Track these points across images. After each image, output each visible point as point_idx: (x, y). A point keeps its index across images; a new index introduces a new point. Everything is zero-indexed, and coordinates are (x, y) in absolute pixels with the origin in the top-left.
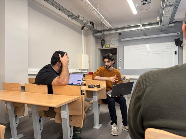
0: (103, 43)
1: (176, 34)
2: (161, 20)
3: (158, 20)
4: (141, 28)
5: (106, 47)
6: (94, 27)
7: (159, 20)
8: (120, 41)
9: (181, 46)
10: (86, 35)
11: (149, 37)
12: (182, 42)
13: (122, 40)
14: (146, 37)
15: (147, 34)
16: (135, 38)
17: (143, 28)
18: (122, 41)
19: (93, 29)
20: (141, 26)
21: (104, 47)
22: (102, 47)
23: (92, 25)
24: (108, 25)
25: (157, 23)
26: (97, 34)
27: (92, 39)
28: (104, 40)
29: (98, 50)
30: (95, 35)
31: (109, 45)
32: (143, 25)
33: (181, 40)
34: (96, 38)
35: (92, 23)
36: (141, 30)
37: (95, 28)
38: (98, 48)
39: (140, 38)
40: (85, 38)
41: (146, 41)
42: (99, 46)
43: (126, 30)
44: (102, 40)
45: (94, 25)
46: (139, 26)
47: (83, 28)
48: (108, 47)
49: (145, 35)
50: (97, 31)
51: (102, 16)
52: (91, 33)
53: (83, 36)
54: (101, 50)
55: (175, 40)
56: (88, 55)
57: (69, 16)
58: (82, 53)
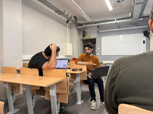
0: (84, 34)
1: (144, 27)
2: (132, 15)
5: (87, 37)
6: (76, 21)
7: (131, 15)
8: (98, 32)
9: (148, 37)
10: (70, 27)
11: (122, 29)
12: (149, 33)
13: (100, 31)
14: (120, 29)
15: (121, 27)
16: (111, 30)
17: (117, 22)
18: (100, 33)
19: (76, 22)
20: (116, 20)
21: (85, 37)
22: (84, 37)
23: (75, 19)
24: (89, 20)
25: (129, 18)
26: (79, 27)
27: (75, 31)
28: (85, 32)
29: (80, 40)
31: (89, 36)
32: (117, 20)
33: (149, 32)
34: (79, 30)
35: (75, 18)
36: (116, 23)
37: (78, 22)
38: (81, 39)
39: (115, 30)
40: (70, 30)
41: (120, 32)
42: (81, 37)
43: (103, 23)
45: (77, 19)
46: (114, 20)
47: (67, 22)
48: (88, 37)
50: (79, 24)
51: (83, 12)
52: (75, 26)
53: (68, 28)
54: (82, 40)
55: (143, 32)
56: (72, 44)
57: (56, 12)
58: (67, 43)
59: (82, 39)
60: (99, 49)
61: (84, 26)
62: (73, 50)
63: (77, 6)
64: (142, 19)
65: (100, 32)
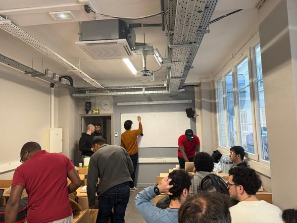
0: (88, 106)
1: (187, 101)
2: (168, 85)
3: (165, 85)
4: (143, 92)
5: (94, 112)
6: (72, 84)
8: (115, 105)
9: (193, 118)
10: (58, 95)
11: (155, 103)
12: (194, 112)
14: (151, 103)
15: (153, 99)
16: (137, 103)
17: (147, 92)
19: (71, 87)
20: (144, 90)
21: (90, 113)
22: (87, 113)
23: (70, 81)
24: (96, 85)
25: (164, 88)
26: (78, 95)
27: (69, 102)
28: (90, 103)
29: (79, 118)
30: (74, 95)
31: (99, 110)
32: (147, 89)
33: (193, 110)
34: (77, 101)
35: (69, 78)
36: (145, 94)
37: (75, 85)
38: (81, 115)
39: (144, 103)
40: (57, 99)
41: (151, 108)
42: (82, 112)
43: (123, 93)
44: (87, 103)
45: (72, 81)
46: (141, 90)
47: (52, 85)
48: (96, 113)
49: (151, 100)
50: (77, 90)
51: (85, 74)
52: (68, 92)
53: (53, 96)
54: (84, 117)
55: (186, 110)
56: (62, 129)
57: (27, 73)
58: (51, 127)
59: (83, 115)
60: (116, 135)
61: (87, 94)
62: (62, 140)
63: (73, 66)
64: (183, 90)
65: (118, 105)
